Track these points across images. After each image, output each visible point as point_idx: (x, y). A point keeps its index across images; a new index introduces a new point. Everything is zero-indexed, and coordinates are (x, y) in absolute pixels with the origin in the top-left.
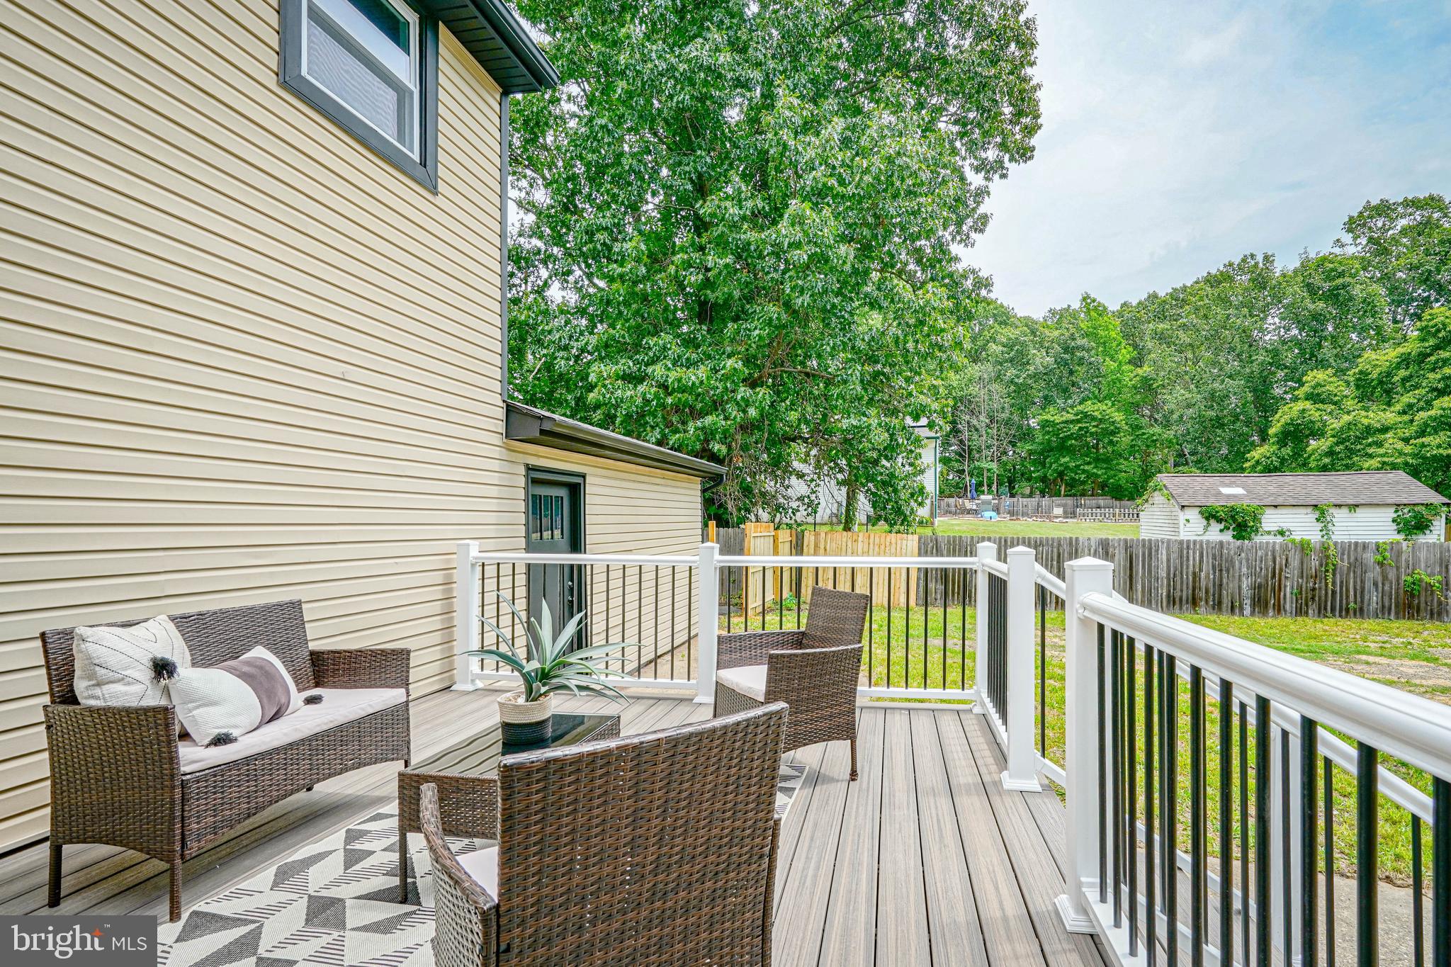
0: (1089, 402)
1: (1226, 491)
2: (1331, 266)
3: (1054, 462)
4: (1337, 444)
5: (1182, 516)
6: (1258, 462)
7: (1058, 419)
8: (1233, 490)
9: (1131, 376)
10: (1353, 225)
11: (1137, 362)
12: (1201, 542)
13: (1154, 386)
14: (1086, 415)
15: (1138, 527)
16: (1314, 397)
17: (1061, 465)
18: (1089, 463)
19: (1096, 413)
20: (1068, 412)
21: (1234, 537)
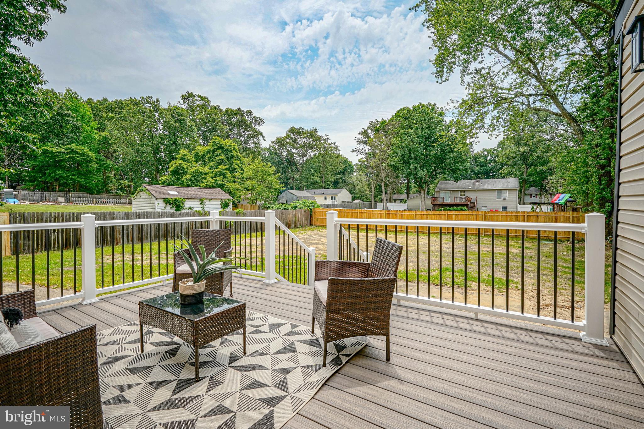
0: (74, 144)
1: (171, 192)
2: (179, 111)
3: (52, 173)
4: (192, 177)
5: (156, 202)
6: (165, 181)
7: (54, 150)
8: (173, 192)
9: (97, 136)
10: (184, 97)
11: (101, 128)
12: (164, 212)
13: (110, 142)
14: (72, 151)
15: (131, 208)
16: (183, 159)
17: (57, 175)
18: (74, 175)
19: (79, 151)
20: (61, 147)
21: (175, 210)
